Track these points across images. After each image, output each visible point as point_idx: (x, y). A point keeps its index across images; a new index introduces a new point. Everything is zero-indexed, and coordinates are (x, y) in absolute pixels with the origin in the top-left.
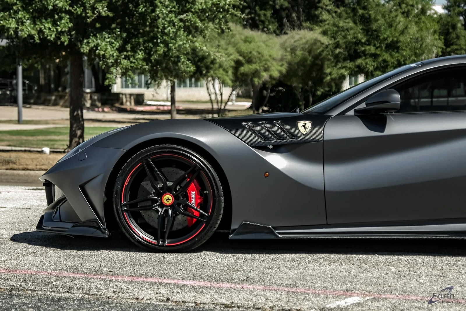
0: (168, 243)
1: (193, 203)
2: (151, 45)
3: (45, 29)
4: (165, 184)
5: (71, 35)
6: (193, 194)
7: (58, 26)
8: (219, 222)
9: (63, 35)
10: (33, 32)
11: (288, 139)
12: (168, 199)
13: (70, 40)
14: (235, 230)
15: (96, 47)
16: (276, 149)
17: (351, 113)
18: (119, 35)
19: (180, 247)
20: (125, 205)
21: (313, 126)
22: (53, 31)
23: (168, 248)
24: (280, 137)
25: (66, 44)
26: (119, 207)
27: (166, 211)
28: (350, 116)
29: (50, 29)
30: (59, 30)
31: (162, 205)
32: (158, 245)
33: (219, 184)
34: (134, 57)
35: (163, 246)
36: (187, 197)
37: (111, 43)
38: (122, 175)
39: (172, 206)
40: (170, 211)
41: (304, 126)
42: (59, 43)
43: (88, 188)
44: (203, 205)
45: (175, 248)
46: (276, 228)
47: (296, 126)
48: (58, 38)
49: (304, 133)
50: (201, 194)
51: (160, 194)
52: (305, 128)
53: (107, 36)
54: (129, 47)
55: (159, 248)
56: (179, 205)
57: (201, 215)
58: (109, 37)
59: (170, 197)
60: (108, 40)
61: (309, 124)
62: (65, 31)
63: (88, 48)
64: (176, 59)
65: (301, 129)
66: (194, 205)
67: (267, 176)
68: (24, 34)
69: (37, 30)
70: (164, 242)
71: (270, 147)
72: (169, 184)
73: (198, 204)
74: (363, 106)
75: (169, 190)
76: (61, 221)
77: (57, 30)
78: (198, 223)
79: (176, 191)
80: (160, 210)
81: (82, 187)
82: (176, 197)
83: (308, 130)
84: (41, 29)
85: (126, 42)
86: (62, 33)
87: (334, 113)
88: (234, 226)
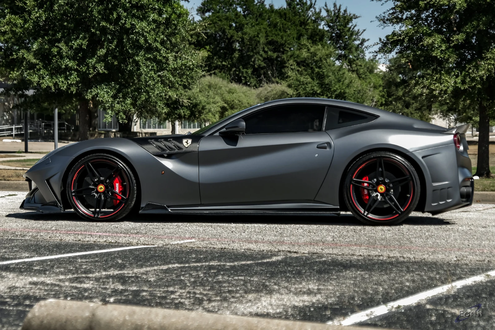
0: (101, 216)
1: (117, 190)
2: (136, 93)
3: (59, 82)
4: (99, 179)
5: (78, 87)
6: (117, 185)
7: (69, 80)
8: (133, 203)
9: (72, 86)
10: (51, 84)
11: (176, 151)
12: (101, 188)
13: (77, 90)
14: (143, 207)
15: (97, 94)
16: (169, 157)
17: (217, 134)
18: (113, 87)
19: (109, 218)
20: (74, 192)
21: (192, 142)
22: (65, 83)
23: (101, 219)
24: (171, 149)
25: (74, 92)
26: (70, 193)
27: (100, 196)
28: (217, 136)
29: (63, 82)
30: (69, 83)
31: (97, 192)
32: (94, 217)
33: (133, 178)
34: (124, 102)
35: (97, 218)
36: (113, 187)
37: (107, 92)
38: (72, 173)
39: (104, 193)
40: (102, 196)
41: (187, 142)
42: (70, 92)
43: (52, 181)
44: (123, 192)
45: (105, 219)
46: (169, 207)
47: (181, 142)
48: (68, 88)
49: (187, 146)
50: (121, 184)
51: (96, 185)
52: (187, 143)
53: (104, 87)
54: (121, 95)
55: (95, 219)
56: (108, 192)
57: (122, 198)
58: (106, 88)
59: (102, 187)
60: (105, 90)
61: (190, 141)
62: (74, 83)
63: (91, 96)
64: (155, 104)
65: (185, 144)
66: (118, 192)
67: (164, 173)
68: (44, 86)
69: (53, 83)
70: (99, 215)
71: (166, 155)
72: (102, 178)
73: (120, 192)
74: (224, 130)
75: (101, 182)
76: (35, 203)
77: (68, 83)
78: (121, 203)
79: (106, 183)
80: (96, 195)
81: (48, 181)
82: (106, 187)
83: (189, 145)
84: (56, 82)
85: (119, 91)
86: (71, 85)
87: (207, 134)
88: (143, 205)
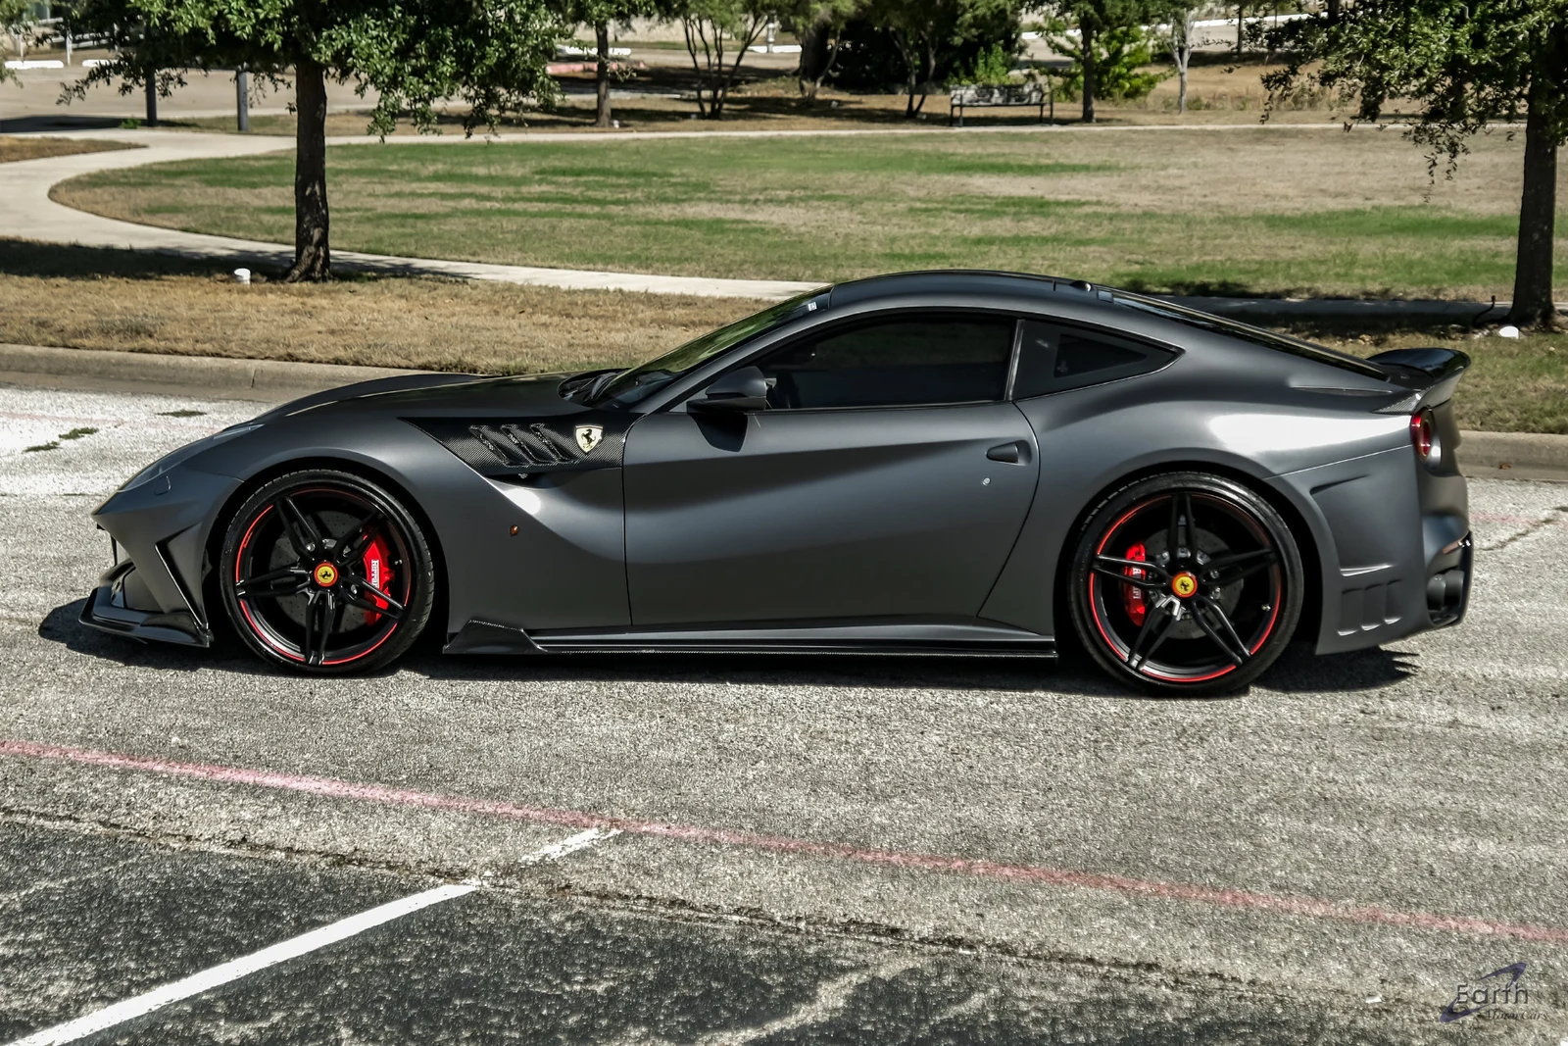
0: (326, 659)
1: (375, 582)
4: (320, 545)
6: (375, 565)
8: (425, 618)
9: (271, 27)
11: (556, 462)
12: (326, 574)
14: (454, 635)
16: (532, 481)
17: (682, 408)
19: (350, 667)
20: (242, 587)
21: (603, 435)
23: (326, 670)
24: (539, 455)
26: (230, 590)
27: (323, 598)
28: (679, 415)
31: (315, 586)
32: (306, 663)
33: (425, 546)
35: (315, 665)
36: (363, 572)
38: (235, 529)
39: (334, 588)
40: (330, 598)
41: (587, 436)
42: (263, 43)
43: (175, 548)
44: (394, 586)
45: (339, 669)
46: (532, 632)
47: (571, 434)
49: (587, 450)
50: (388, 564)
51: (310, 563)
52: (590, 441)
55: (309, 668)
56: (347, 586)
57: (392, 607)
59: (330, 570)
61: (597, 433)
62: (275, 18)
65: (582, 442)
66: (377, 586)
67: (516, 533)
70: (319, 657)
71: (523, 476)
72: (329, 544)
73: (384, 585)
74: (701, 395)
75: (323, 555)
76: (126, 608)
78: (384, 622)
79: (342, 559)
80: (311, 596)
81: (163, 546)
82: (341, 571)
83: (593, 444)
86: (267, 22)
87: (649, 409)
88: (455, 626)
